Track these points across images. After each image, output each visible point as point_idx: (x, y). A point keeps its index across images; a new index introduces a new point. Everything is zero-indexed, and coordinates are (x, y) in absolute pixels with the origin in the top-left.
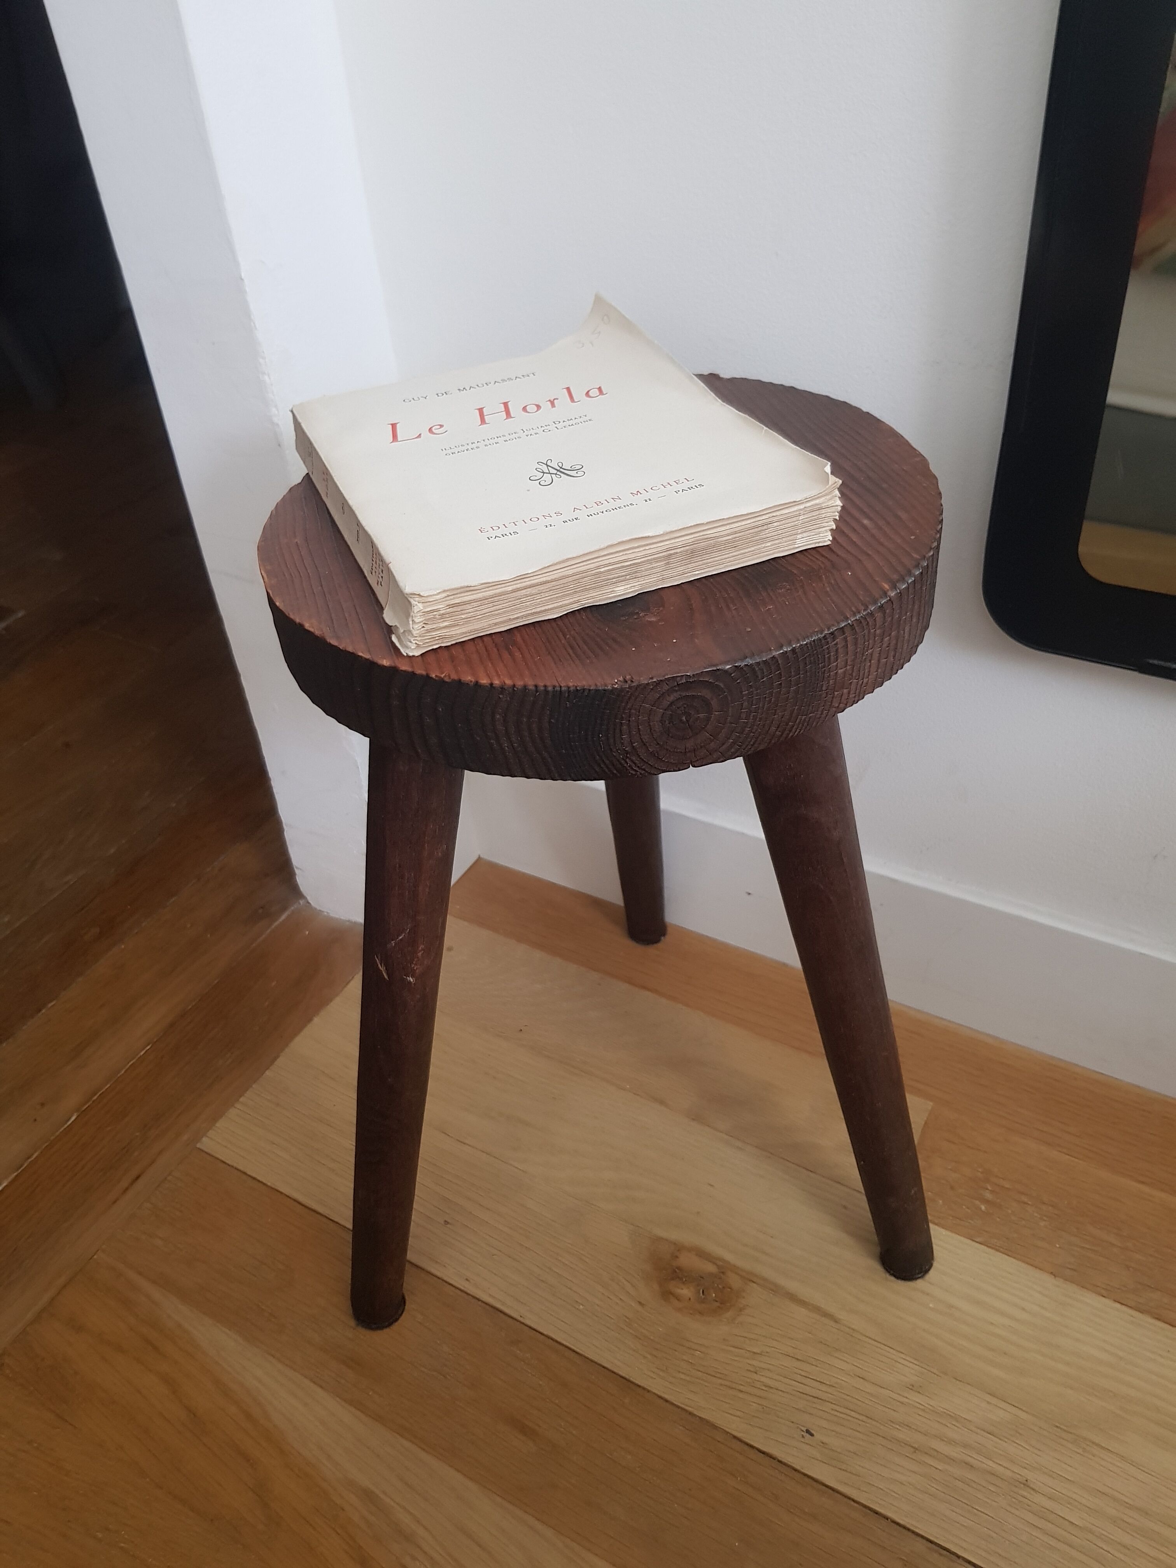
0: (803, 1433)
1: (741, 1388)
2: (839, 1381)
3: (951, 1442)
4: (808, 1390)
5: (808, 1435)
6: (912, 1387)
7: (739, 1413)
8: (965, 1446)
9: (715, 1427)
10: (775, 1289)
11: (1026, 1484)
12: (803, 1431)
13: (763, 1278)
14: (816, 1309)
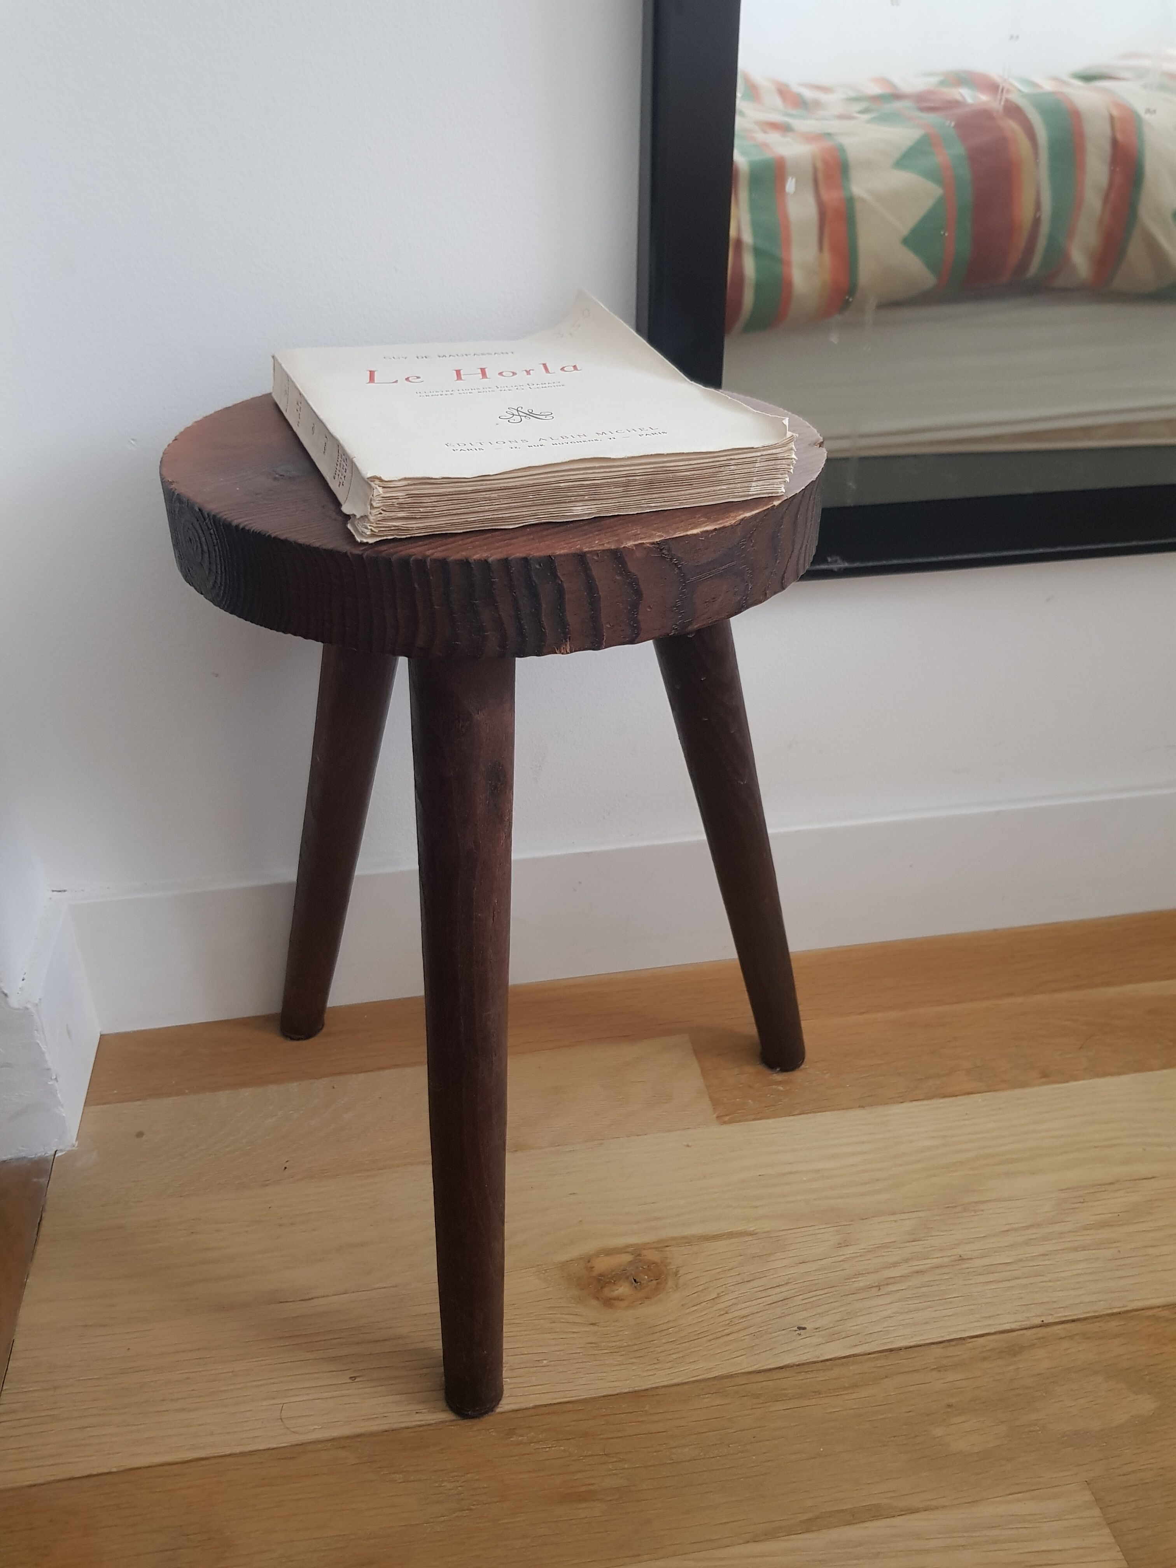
1: (726, 1332)
2: (789, 1276)
3: (895, 1265)
5: (801, 1331)
6: (840, 1246)
8: (906, 1261)
9: (730, 1377)
10: (688, 1241)
11: (961, 1259)
12: (796, 1330)
13: (674, 1239)
14: (730, 1235)
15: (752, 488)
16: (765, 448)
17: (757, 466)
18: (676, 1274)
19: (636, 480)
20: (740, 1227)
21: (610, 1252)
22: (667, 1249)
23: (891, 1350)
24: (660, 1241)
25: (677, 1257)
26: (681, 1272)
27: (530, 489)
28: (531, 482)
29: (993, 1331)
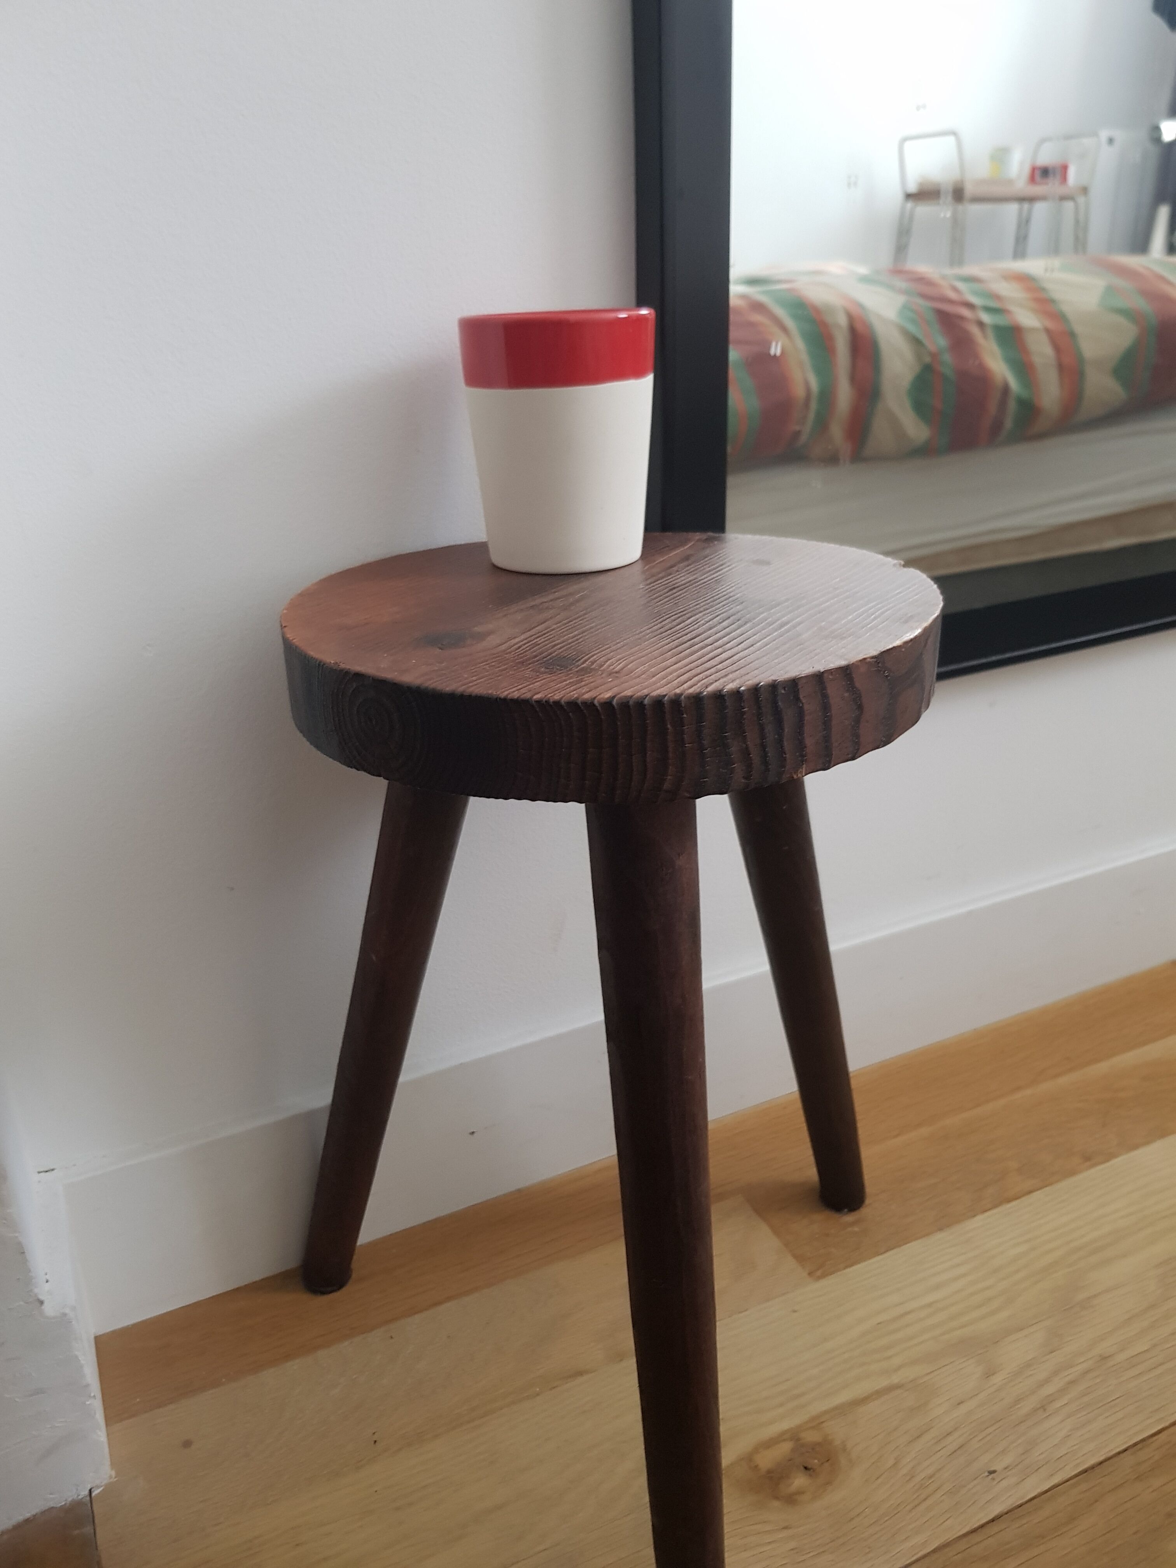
0: (990, 1478)
1: (921, 1498)
2: (954, 1421)
3: (1047, 1381)
4: (951, 1449)
5: (993, 1475)
6: (989, 1374)
8: (1056, 1373)
10: (842, 1410)
11: (1104, 1358)
12: (987, 1476)
13: (825, 1413)
14: (879, 1394)
18: (845, 1449)
20: (884, 1383)
21: (767, 1445)
22: (823, 1425)
23: (1085, 1471)
24: (813, 1419)
25: (837, 1431)
26: (848, 1447)
29: (1167, 1424)
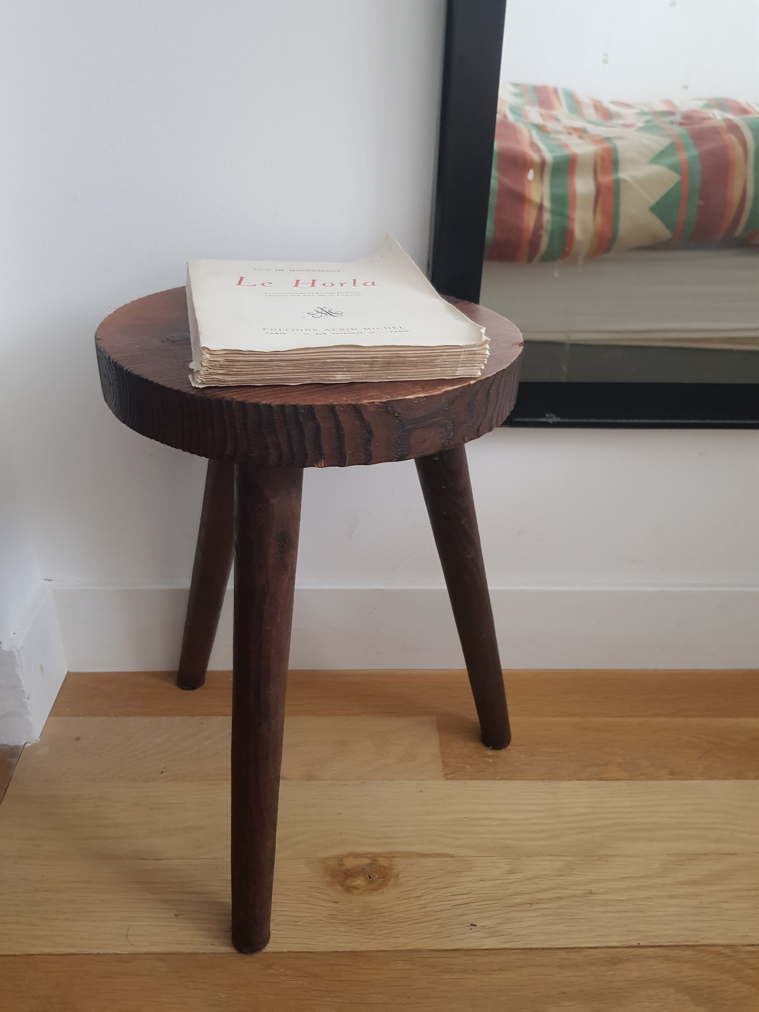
0: (470, 927)
1: (422, 920)
2: (472, 888)
3: (544, 891)
4: (459, 902)
5: (473, 927)
6: (511, 872)
7: (427, 936)
8: (552, 889)
9: (419, 951)
10: (408, 855)
11: (591, 893)
12: (469, 926)
13: (399, 852)
14: (437, 855)
15: (458, 371)
16: (467, 346)
17: (461, 357)
18: (397, 876)
19: (378, 361)
20: (446, 851)
21: (356, 855)
22: (394, 859)
23: (531, 949)
24: (391, 853)
25: (399, 865)
26: (400, 876)
27: (307, 362)
28: (307, 357)
29: (603, 946)
